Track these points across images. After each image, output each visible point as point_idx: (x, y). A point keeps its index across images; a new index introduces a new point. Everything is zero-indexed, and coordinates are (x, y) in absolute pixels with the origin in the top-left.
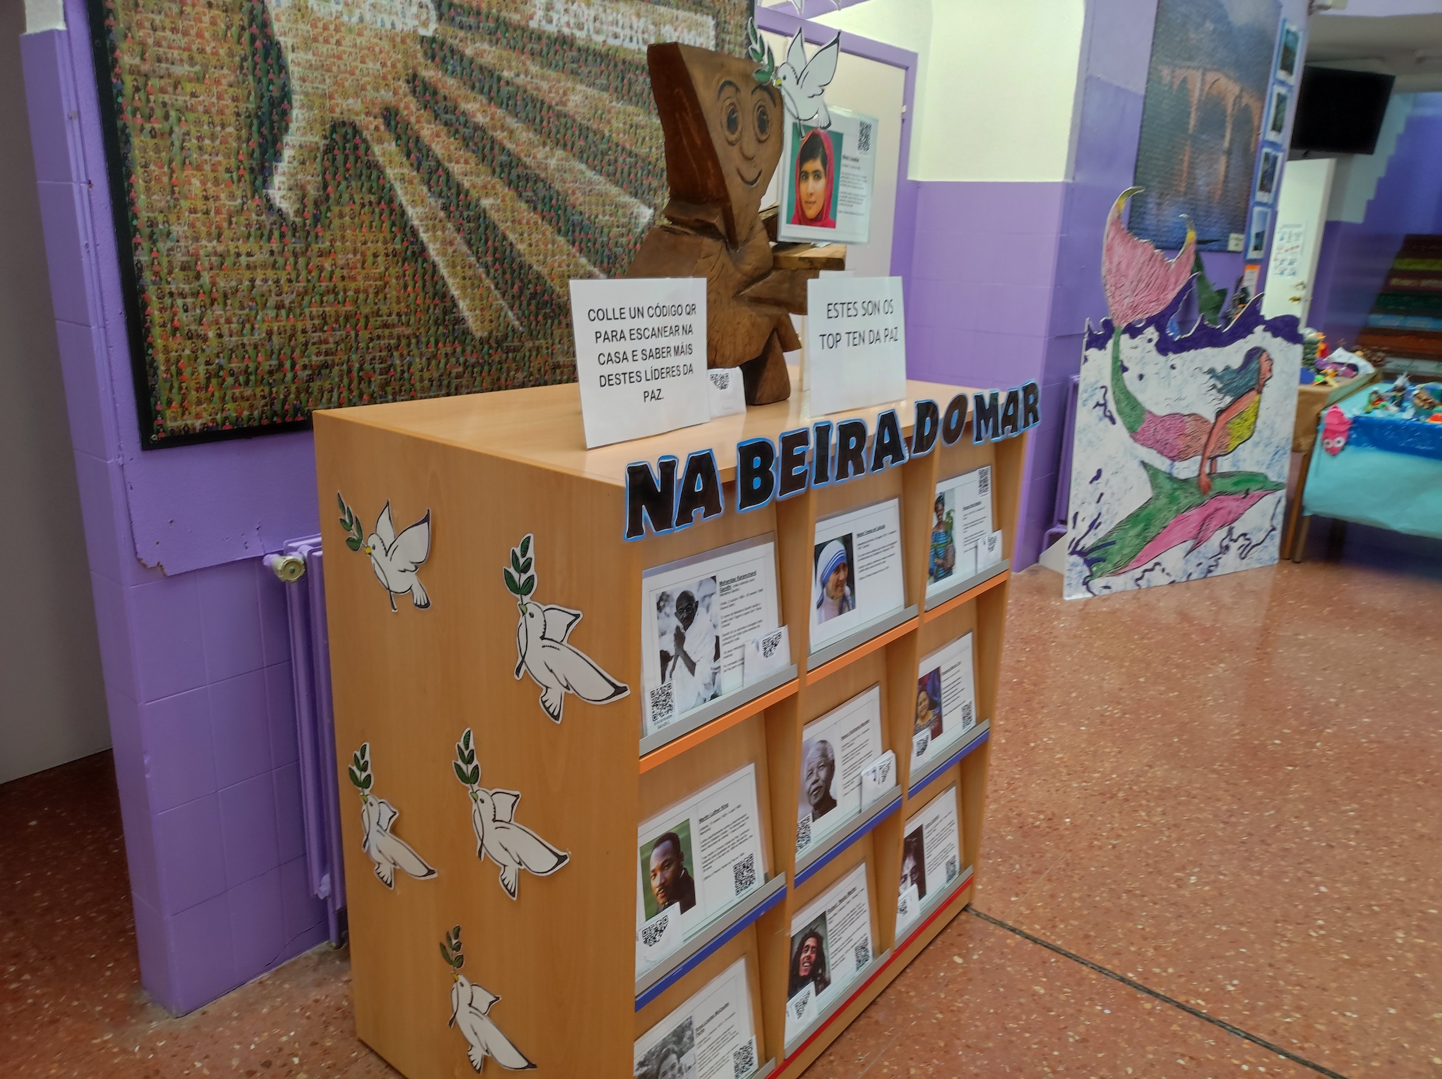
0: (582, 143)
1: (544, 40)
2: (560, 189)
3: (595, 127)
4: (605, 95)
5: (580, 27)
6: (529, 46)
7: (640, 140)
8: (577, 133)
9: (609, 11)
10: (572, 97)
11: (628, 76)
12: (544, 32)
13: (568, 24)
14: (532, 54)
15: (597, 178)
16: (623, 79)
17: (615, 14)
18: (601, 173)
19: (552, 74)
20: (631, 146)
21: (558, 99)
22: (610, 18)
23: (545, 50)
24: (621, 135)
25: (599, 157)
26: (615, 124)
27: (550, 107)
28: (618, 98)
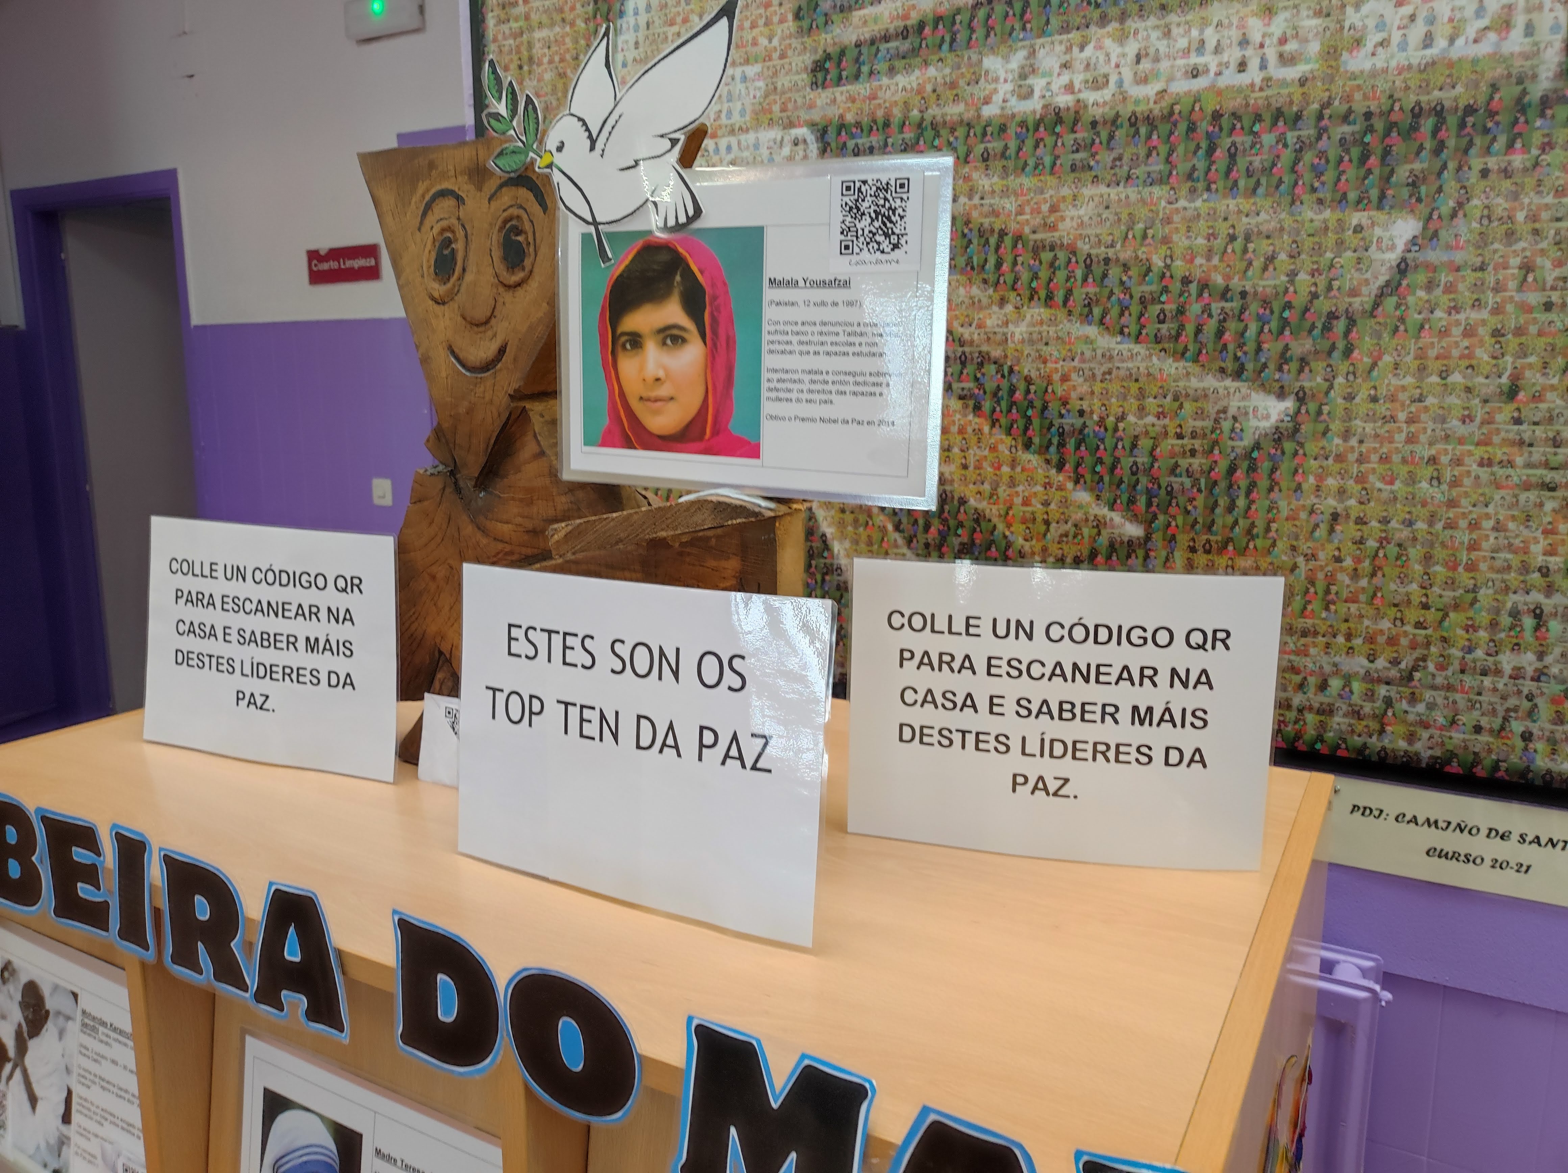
0: (1092, 290)
1: (1012, 130)
2: (1034, 374)
3: (1126, 255)
4: (1158, 192)
5: (1098, 83)
6: (979, 149)
7: (1258, 264)
8: (1079, 273)
9: (1175, 31)
10: (1071, 212)
11: (1226, 142)
12: (1013, 116)
13: (1069, 88)
14: (985, 160)
15: (1127, 347)
16: (1211, 150)
17: (1195, 33)
18: (1138, 339)
19: (1027, 181)
20: (1228, 277)
21: (1038, 221)
22: (1182, 43)
23: (1013, 145)
24: (1199, 261)
25: (1135, 309)
26: (1181, 242)
27: (1018, 238)
28: (1193, 191)
